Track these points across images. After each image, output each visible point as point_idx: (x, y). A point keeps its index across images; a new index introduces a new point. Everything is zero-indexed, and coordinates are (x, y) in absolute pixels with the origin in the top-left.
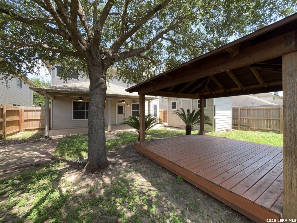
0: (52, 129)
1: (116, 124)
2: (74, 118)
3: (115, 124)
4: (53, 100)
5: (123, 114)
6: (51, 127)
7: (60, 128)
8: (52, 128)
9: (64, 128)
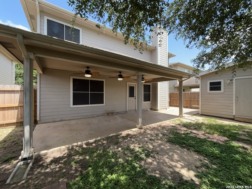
0: (38, 122)
1: (127, 111)
2: (74, 104)
3: (125, 110)
4: (41, 75)
5: (135, 97)
6: (38, 119)
7: (52, 120)
8: (40, 120)
9: (59, 120)
